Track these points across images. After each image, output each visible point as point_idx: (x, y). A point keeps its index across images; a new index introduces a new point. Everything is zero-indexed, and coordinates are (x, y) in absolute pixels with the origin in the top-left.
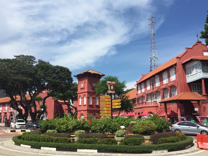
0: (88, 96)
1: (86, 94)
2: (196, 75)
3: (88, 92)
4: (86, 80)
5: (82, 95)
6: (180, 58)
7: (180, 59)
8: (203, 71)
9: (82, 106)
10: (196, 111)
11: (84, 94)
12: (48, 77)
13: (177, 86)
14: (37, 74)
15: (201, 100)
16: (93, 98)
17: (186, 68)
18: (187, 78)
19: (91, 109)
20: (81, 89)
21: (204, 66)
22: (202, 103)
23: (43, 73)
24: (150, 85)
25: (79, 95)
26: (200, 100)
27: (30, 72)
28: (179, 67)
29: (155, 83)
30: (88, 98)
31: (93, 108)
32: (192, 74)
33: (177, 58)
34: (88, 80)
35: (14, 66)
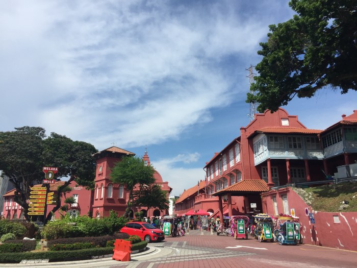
0: (106, 185)
1: (104, 182)
2: (262, 154)
3: (107, 180)
4: (106, 162)
5: (99, 184)
6: (245, 129)
7: (245, 131)
8: (269, 149)
9: (99, 199)
10: (253, 208)
11: (101, 182)
12: (57, 157)
13: (241, 171)
14: (41, 154)
15: (264, 192)
16: (114, 189)
17: (254, 143)
18: (255, 159)
19: (111, 204)
20: (99, 175)
21: (272, 141)
22: (263, 196)
23: (51, 153)
24: (219, 169)
25: (96, 183)
26: (262, 192)
27: (30, 150)
28: (244, 142)
29: (223, 166)
30: (106, 188)
31: (115, 203)
32: (259, 153)
33: (241, 129)
34: (107, 162)
35: (7, 143)
